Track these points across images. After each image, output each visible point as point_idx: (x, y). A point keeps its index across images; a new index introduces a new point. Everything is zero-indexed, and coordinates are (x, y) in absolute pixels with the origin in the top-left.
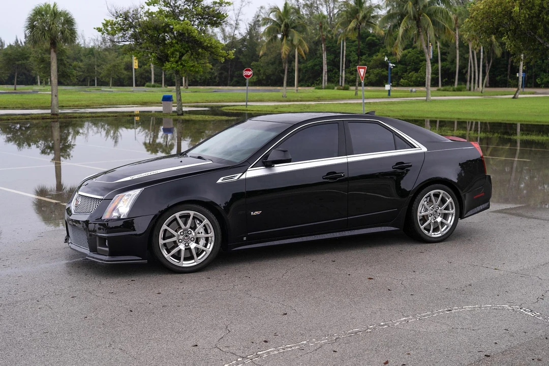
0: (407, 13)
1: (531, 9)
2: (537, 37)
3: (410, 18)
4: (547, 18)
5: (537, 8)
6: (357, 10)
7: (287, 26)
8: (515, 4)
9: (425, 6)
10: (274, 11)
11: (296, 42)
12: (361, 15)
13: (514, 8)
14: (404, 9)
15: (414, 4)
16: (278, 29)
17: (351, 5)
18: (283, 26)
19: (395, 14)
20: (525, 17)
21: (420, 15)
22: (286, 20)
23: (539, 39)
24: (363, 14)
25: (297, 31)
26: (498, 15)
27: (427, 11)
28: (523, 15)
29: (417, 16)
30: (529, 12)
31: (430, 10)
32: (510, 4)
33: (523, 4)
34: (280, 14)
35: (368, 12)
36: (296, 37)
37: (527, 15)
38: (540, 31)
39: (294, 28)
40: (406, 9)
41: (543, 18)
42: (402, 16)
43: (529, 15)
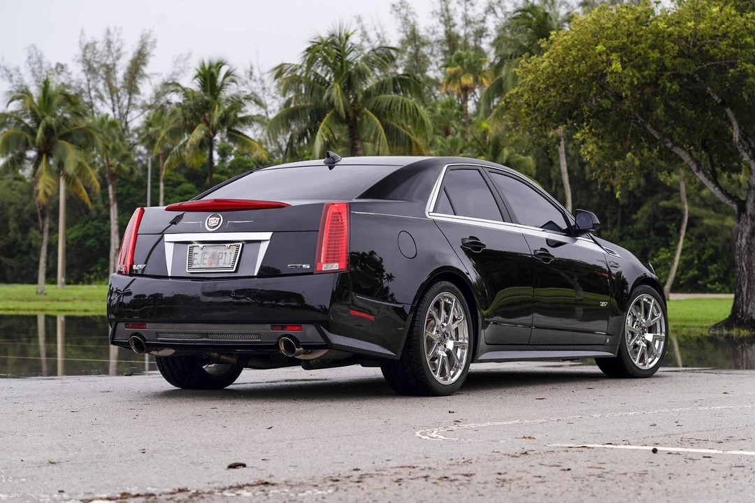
0: (332, 106)
1: (640, 69)
2: (648, 126)
3: (337, 118)
4: (671, 87)
5: (654, 66)
6: (207, 103)
7: (49, 131)
8: (611, 57)
9: (367, 94)
10: (19, 98)
11: (70, 168)
12: (217, 114)
13: (611, 65)
14: (325, 97)
15: (344, 90)
16: (29, 136)
17: (193, 91)
18: (40, 132)
19: (304, 108)
20: (632, 83)
21: (357, 113)
22: (48, 118)
23: (654, 132)
24: (221, 111)
25: (72, 143)
26: (578, 79)
27: (372, 104)
28: (628, 80)
29: (351, 115)
30: (637, 74)
31: (378, 104)
32: (604, 57)
33: (625, 59)
34: (33, 106)
35: (231, 109)
36: (72, 157)
37: (635, 80)
38: (660, 111)
39: (66, 137)
40: (328, 98)
41: (665, 87)
42: (318, 114)
43: (638, 79)
